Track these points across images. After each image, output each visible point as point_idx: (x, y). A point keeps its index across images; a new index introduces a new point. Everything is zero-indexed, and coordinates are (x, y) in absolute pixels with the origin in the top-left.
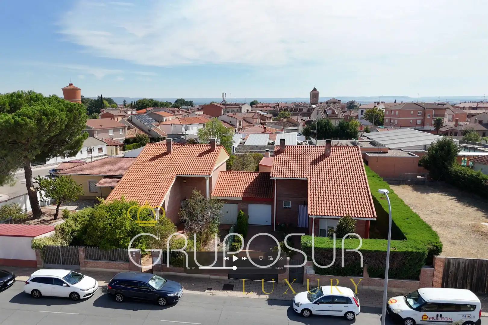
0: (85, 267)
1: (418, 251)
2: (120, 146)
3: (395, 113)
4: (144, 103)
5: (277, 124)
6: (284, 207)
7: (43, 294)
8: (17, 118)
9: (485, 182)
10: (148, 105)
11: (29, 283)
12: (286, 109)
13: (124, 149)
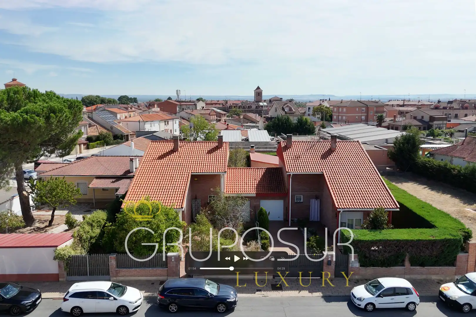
0: (116, 277)
1: (455, 238)
2: (84, 144)
3: (342, 110)
4: (92, 100)
5: (235, 121)
6: (296, 201)
7: (85, 311)
8: (26, 116)
9: (454, 171)
10: (95, 101)
11: (68, 300)
12: (236, 106)
13: (88, 148)
